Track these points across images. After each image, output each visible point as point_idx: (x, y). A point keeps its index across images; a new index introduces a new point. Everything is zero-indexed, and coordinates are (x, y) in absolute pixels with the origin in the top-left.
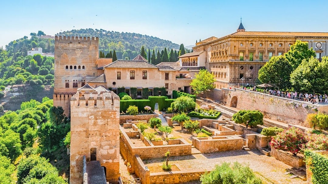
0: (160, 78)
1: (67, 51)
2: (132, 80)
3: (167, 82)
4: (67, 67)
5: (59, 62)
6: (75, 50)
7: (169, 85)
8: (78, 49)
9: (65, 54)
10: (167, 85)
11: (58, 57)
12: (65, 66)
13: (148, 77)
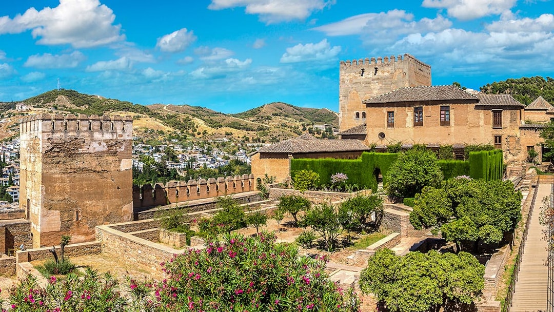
0: (482, 122)
1: (357, 85)
2: (419, 128)
3: (498, 132)
4: (358, 115)
5: (346, 106)
6: (370, 83)
7: (504, 141)
8: (375, 81)
9: (355, 92)
10: (498, 139)
11: (344, 98)
12: (355, 112)
13: (452, 122)
